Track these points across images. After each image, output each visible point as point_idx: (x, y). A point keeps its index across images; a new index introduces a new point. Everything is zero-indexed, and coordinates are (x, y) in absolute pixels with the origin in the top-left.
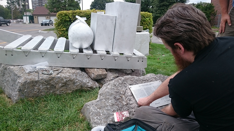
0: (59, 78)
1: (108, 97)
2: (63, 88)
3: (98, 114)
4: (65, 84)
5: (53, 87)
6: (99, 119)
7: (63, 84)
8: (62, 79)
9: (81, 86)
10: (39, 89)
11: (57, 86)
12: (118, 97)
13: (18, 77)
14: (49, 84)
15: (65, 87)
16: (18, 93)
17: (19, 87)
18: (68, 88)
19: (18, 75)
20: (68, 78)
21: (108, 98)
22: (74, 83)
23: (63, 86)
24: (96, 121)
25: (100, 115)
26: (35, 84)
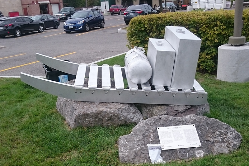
0: (105, 112)
1: (137, 133)
2: (109, 121)
3: (125, 146)
4: (111, 118)
5: (101, 120)
6: (125, 150)
7: (109, 118)
8: (108, 114)
9: (125, 121)
10: (90, 121)
11: (104, 120)
12: (146, 134)
13: (75, 109)
14: (97, 117)
15: (111, 121)
16: (74, 122)
17: (75, 118)
18: (113, 122)
19: (75, 108)
20: (113, 113)
21: (138, 135)
22: (119, 118)
23: (109, 120)
24: (122, 150)
25: (127, 147)
26: (87, 116)
